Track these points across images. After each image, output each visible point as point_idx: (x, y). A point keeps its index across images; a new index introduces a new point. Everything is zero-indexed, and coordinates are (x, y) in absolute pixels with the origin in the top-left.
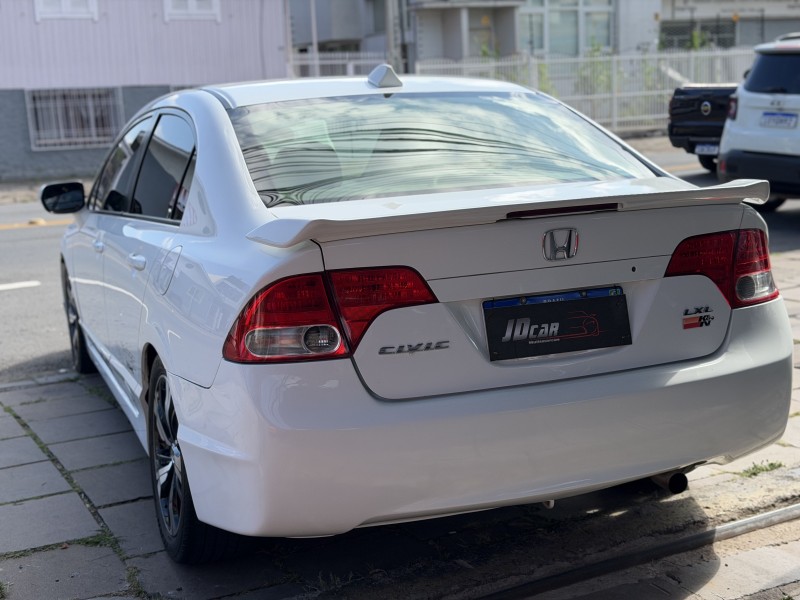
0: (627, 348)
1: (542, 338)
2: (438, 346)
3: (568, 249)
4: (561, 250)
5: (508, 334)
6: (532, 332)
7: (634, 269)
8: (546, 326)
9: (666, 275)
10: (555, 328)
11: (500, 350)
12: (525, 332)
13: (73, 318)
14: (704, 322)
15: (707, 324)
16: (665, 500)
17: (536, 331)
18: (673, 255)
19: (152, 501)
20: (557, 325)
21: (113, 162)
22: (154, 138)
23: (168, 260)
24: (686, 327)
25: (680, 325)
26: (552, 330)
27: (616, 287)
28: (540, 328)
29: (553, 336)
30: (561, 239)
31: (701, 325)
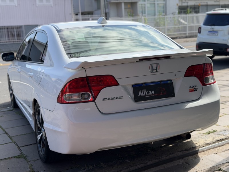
0: (174, 98)
1: (150, 95)
2: (120, 98)
3: (156, 70)
4: (154, 70)
5: (140, 94)
6: (146, 93)
7: (175, 75)
8: (150, 92)
9: (184, 77)
10: (153, 92)
11: (137, 99)
12: (144, 94)
13: (11, 92)
14: (195, 90)
15: (196, 91)
16: (184, 141)
17: (148, 93)
18: (186, 71)
19: (36, 145)
20: (154, 91)
21: (22, 47)
22: (35, 40)
23: (40, 74)
24: (190, 91)
25: (189, 91)
26: (152, 93)
27: (170, 80)
28: (149, 92)
29: (152, 95)
30: (154, 67)
31: (194, 91)
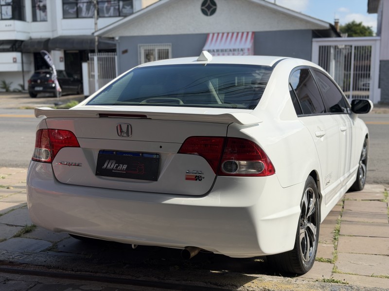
0: (155, 182)
1: (118, 170)
2: (78, 165)
3: (127, 133)
4: (124, 132)
5: (105, 166)
6: (115, 166)
7: (161, 147)
8: (121, 165)
9: (178, 153)
10: (125, 167)
11: (100, 171)
12: (112, 166)
14: (198, 178)
15: (199, 180)
17: (117, 167)
18: (183, 144)
20: (126, 166)
24: (187, 179)
25: (184, 178)
26: (123, 167)
27: (157, 154)
28: (119, 166)
29: (123, 171)
30: (124, 129)
31: (196, 180)
